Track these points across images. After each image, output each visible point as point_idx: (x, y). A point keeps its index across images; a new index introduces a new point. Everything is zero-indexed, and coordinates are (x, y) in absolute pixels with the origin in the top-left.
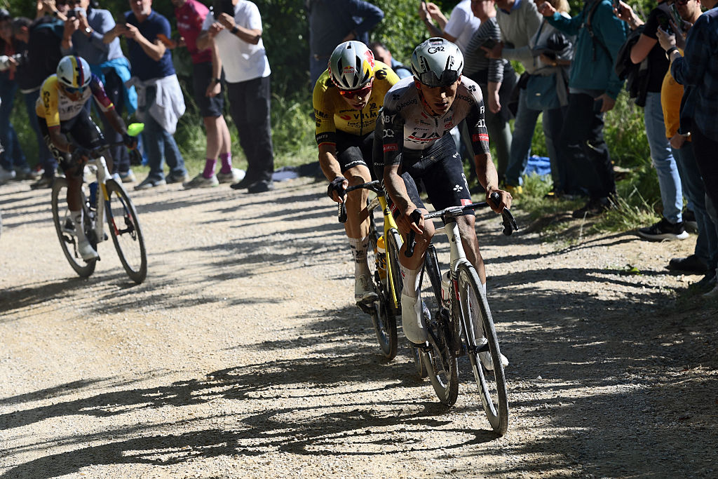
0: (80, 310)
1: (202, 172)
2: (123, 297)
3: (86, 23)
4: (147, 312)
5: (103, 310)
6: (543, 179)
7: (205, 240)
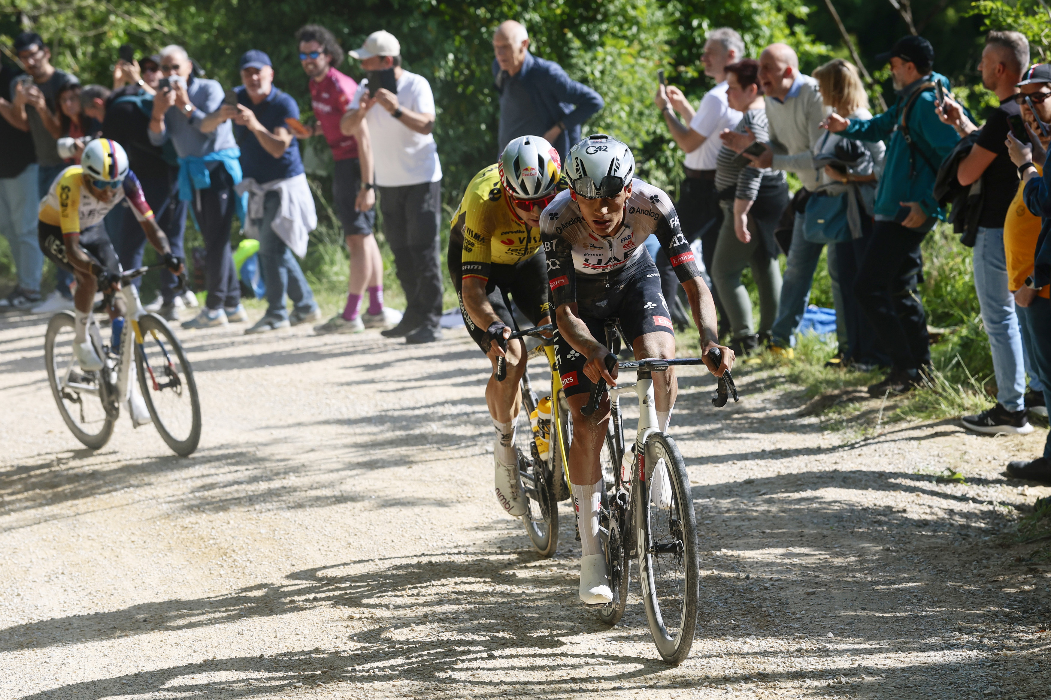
0: (165, 506)
1: (341, 311)
2: (228, 489)
3: (186, 98)
4: (261, 512)
5: (198, 506)
6: (823, 339)
7: (344, 410)
